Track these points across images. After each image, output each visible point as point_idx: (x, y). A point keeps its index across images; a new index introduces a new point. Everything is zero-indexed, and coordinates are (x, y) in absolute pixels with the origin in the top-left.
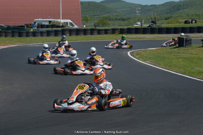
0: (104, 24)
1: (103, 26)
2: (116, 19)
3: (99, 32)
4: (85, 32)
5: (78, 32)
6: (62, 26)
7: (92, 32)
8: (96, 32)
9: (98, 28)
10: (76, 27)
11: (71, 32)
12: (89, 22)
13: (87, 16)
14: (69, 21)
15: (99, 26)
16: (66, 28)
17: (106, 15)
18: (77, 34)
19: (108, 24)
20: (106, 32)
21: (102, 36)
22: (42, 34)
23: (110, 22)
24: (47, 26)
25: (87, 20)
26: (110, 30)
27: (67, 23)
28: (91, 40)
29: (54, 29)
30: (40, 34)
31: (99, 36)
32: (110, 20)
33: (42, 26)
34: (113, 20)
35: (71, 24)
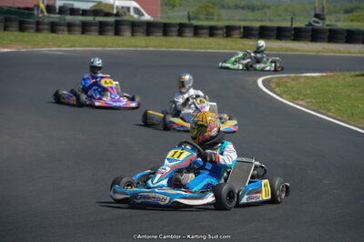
0: (209, 16)
1: (207, 19)
2: (237, 7)
3: (197, 31)
4: (166, 29)
5: (149, 28)
6: (117, 14)
7: (181, 29)
8: (189, 32)
9: (195, 23)
10: (147, 17)
11: (135, 26)
12: (175, 9)
14: (133, 4)
15: (199, 19)
16: (126, 18)
18: (148, 34)
19: (219, 15)
20: (212, 31)
21: (202, 40)
22: (70, 27)
23: (223, 12)
24: (85, 13)
25: (174, 6)
26: (221, 28)
27: (128, 9)
29: (99, 19)
30: (66, 28)
31: (196, 40)
32: (223, 7)
33: (73, 11)
34: (229, 8)
35: (136, 10)
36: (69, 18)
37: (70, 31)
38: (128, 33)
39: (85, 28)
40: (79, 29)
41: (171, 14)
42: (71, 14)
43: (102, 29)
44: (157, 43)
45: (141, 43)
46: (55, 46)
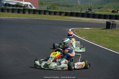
0: (54, 8)
2: (63, 6)
3: (50, 13)
4: (40, 12)
5: (34, 12)
6: (24, 7)
7: (45, 12)
8: (47, 13)
9: (50, 10)
10: (34, 8)
11: (30, 11)
12: (43, 5)
13: (43, 1)
14: (29, 3)
15: (51, 9)
16: (26, 8)
17: (56, 2)
18: (34, 13)
19: (57, 8)
20: (55, 13)
21: (52, 16)
22: (8, 10)
23: (59, 7)
24: (13, 6)
25: (43, 4)
26: (58, 12)
27: (28, 5)
28: (44, 18)
29: (18, 8)
30: (7, 11)
31: (50, 16)
32: (59, 5)
34: (61, 6)
35: (30, 6)
36: (8, 7)
37: (8, 12)
38: (27, 13)
39: (13, 11)
40: (11, 11)
41: (42, 7)
42: (9, 6)
43: (19, 11)
44: (37, 17)
45: (32, 16)
46: (3, 16)
